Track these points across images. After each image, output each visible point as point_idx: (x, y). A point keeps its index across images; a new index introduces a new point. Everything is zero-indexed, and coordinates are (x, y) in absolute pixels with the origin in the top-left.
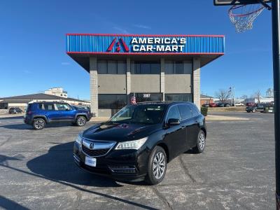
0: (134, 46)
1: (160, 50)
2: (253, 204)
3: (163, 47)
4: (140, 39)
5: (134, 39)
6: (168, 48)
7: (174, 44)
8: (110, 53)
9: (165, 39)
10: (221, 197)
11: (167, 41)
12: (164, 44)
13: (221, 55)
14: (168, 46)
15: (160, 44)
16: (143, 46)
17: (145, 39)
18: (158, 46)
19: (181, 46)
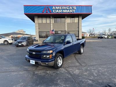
0: (54, 10)
1: (65, 12)
2: (106, 73)
3: (66, 10)
4: (56, 7)
5: (54, 7)
6: (68, 11)
7: (71, 9)
8: (43, 13)
9: (67, 7)
10: (93, 71)
11: (68, 8)
12: (67, 9)
13: (91, 14)
14: (68, 10)
15: (65, 9)
16: (57, 10)
17: (58, 7)
18: (64, 10)
19: (74, 10)
